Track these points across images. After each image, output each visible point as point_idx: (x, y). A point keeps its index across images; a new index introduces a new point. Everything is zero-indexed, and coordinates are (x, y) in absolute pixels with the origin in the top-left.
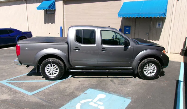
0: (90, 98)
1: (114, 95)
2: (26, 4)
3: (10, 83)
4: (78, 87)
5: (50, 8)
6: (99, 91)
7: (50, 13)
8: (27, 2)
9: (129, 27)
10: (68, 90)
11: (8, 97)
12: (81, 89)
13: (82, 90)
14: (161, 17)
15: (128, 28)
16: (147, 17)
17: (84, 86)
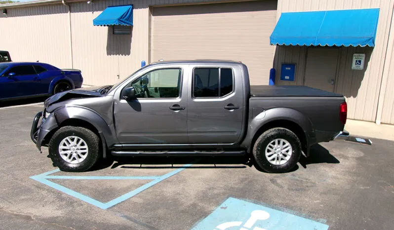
0: (236, 220)
1: (287, 212)
2: (70, 12)
3: (53, 180)
4: (204, 193)
5: (121, 21)
6: (252, 204)
7: (120, 32)
8: (72, 8)
9: (292, 66)
10: (183, 200)
11: (56, 211)
12: (213, 198)
13: (214, 200)
14: (364, 46)
15: (290, 69)
16: (334, 46)
17: (216, 192)
